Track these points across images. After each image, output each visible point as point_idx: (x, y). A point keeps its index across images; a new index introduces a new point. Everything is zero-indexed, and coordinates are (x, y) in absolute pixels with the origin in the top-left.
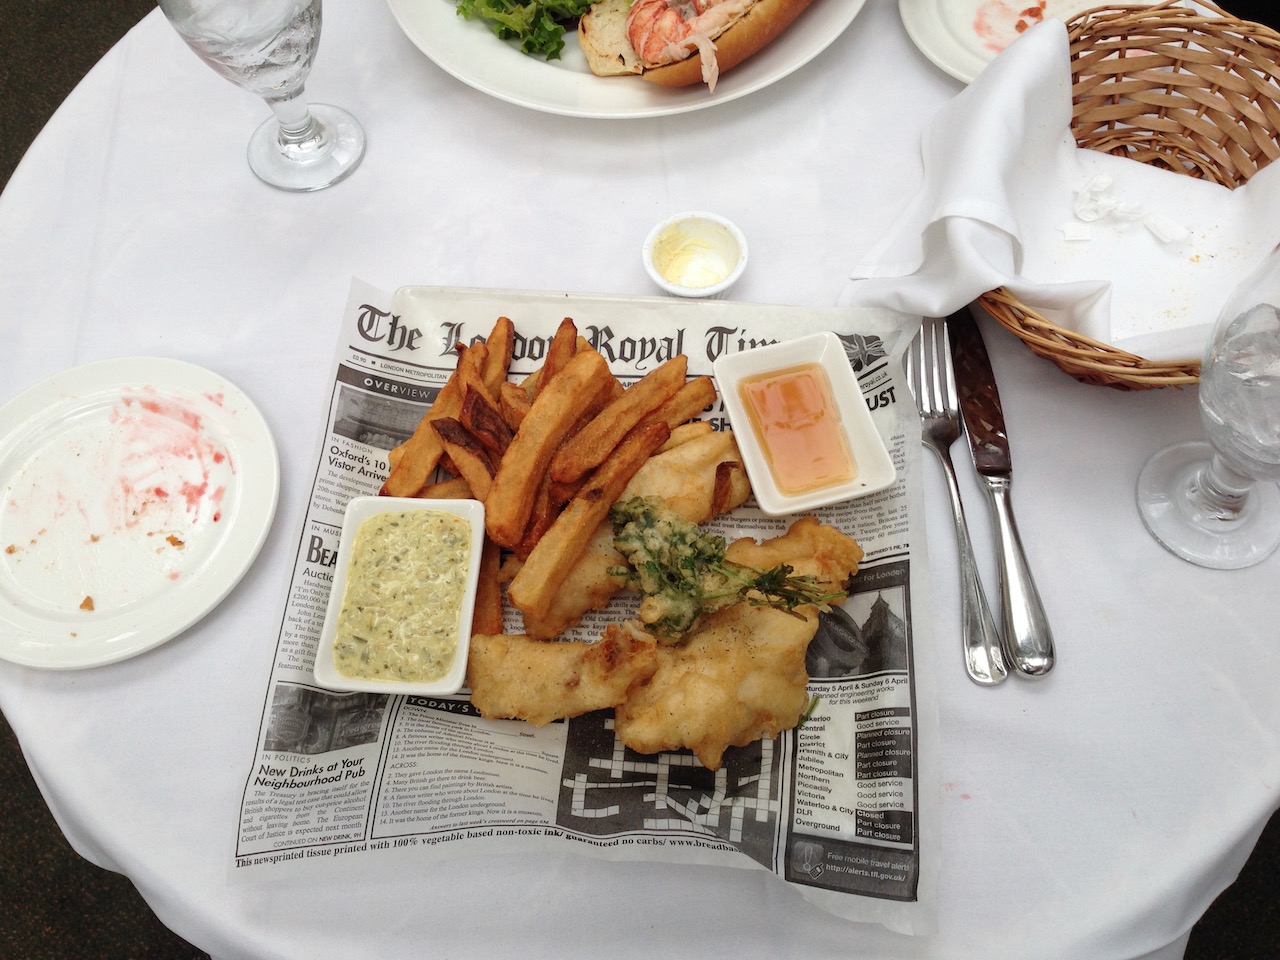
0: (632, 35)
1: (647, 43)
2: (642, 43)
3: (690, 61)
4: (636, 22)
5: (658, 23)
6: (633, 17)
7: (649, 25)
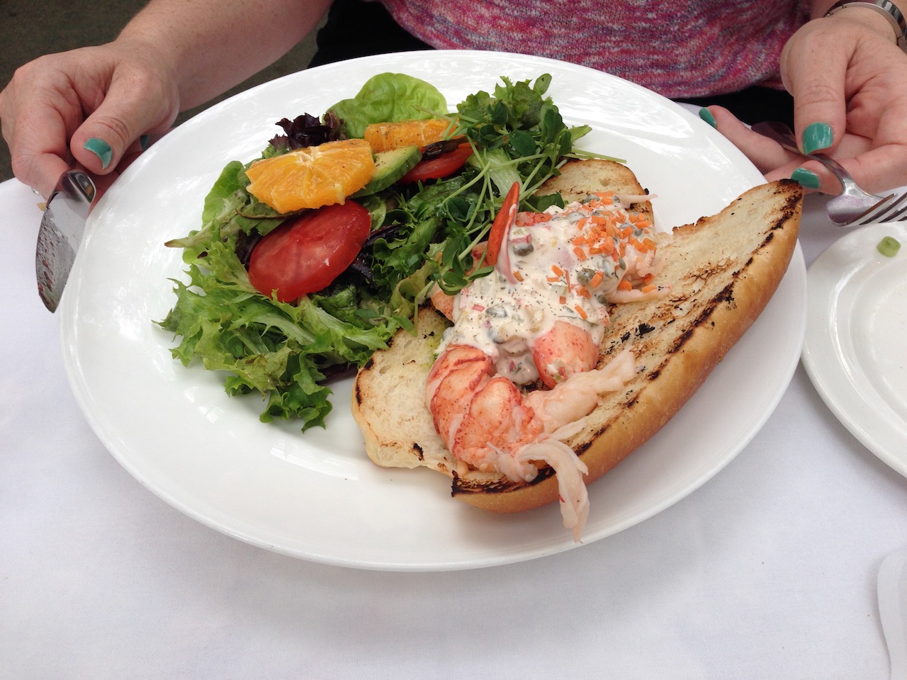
0: (437, 411)
1: (460, 431)
2: (453, 429)
3: (538, 486)
4: (443, 393)
5: (479, 399)
6: (437, 383)
7: (464, 401)
